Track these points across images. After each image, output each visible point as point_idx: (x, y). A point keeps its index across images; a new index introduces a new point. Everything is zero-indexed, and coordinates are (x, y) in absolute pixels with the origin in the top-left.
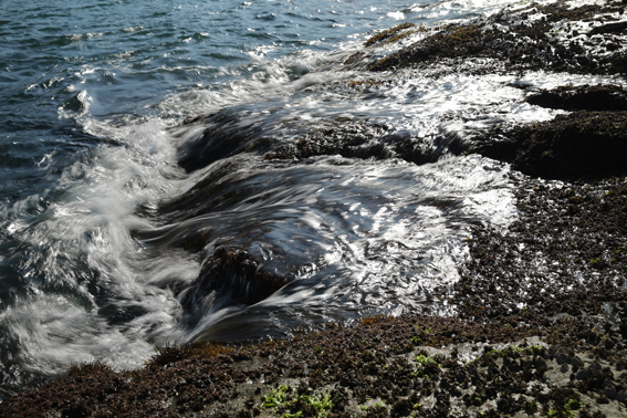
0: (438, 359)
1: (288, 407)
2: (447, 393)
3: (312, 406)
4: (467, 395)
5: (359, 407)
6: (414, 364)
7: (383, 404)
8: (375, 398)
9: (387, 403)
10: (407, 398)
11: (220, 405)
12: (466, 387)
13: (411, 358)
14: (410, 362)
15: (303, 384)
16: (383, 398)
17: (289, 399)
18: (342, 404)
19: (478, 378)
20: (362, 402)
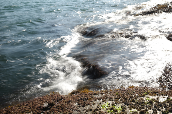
0: (153, 100)
1: (109, 109)
2: (156, 109)
3: (116, 109)
4: (163, 111)
5: (130, 111)
6: (146, 100)
7: (137, 111)
8: (134, 108)
9: (138, 111)
10: (144, 110)
11: (90, 106)
12: (162, 108)
13: (144, 98)
14: (144, 100)
15: (113, 103)
16: (136, 109)
17: (109, 106)
18: (125, 109)
19: (166, 106)
20: (131, 109)
